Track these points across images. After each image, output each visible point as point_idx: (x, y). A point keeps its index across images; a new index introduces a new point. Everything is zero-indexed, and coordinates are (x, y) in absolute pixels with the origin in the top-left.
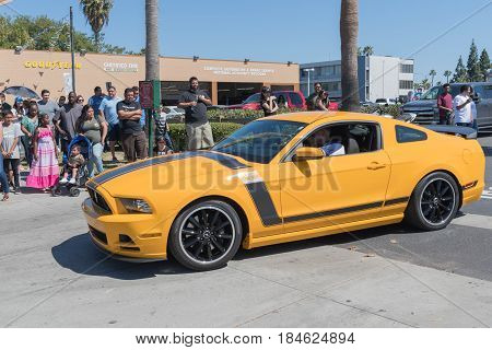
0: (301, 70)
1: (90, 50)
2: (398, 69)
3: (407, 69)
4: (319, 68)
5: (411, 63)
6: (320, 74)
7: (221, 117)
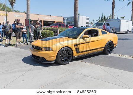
0: (64, 18)
2: (86, 19)
4: (68, 18)
5: (89, 18)
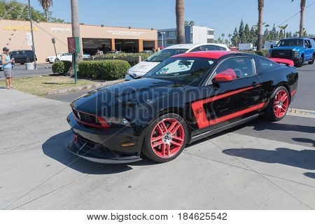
0: (159, 33)
1: (44, 20)
2: (206, 32)
3: (211, 33)
4: (168, 32)
5: (213, 30)
6: (168, 35)
7: (114, 57)
